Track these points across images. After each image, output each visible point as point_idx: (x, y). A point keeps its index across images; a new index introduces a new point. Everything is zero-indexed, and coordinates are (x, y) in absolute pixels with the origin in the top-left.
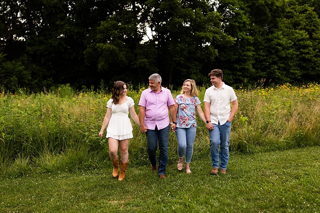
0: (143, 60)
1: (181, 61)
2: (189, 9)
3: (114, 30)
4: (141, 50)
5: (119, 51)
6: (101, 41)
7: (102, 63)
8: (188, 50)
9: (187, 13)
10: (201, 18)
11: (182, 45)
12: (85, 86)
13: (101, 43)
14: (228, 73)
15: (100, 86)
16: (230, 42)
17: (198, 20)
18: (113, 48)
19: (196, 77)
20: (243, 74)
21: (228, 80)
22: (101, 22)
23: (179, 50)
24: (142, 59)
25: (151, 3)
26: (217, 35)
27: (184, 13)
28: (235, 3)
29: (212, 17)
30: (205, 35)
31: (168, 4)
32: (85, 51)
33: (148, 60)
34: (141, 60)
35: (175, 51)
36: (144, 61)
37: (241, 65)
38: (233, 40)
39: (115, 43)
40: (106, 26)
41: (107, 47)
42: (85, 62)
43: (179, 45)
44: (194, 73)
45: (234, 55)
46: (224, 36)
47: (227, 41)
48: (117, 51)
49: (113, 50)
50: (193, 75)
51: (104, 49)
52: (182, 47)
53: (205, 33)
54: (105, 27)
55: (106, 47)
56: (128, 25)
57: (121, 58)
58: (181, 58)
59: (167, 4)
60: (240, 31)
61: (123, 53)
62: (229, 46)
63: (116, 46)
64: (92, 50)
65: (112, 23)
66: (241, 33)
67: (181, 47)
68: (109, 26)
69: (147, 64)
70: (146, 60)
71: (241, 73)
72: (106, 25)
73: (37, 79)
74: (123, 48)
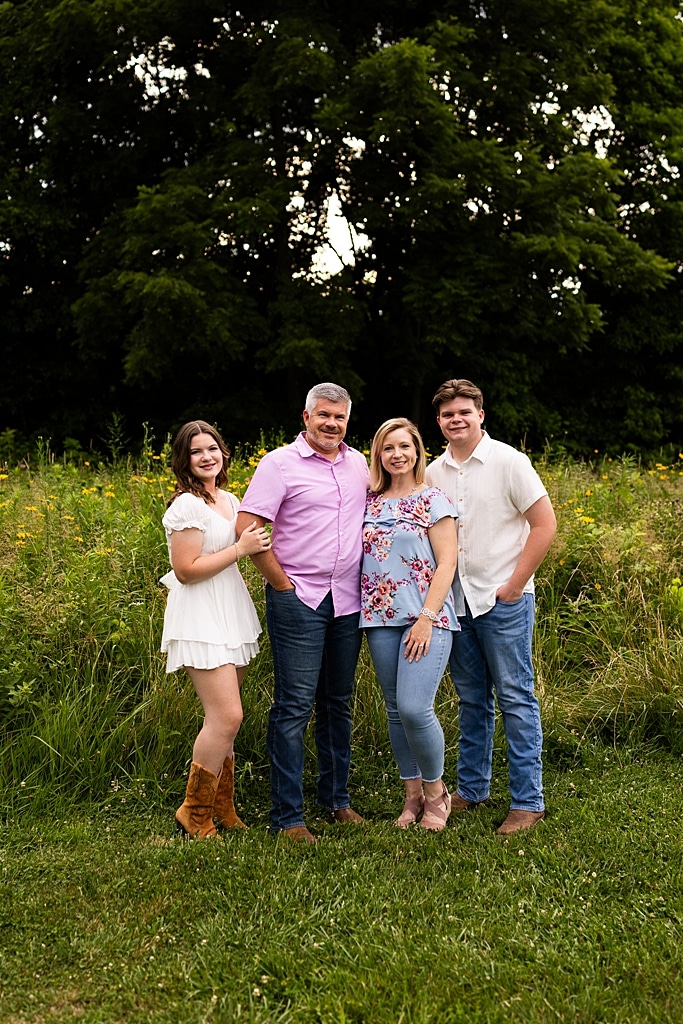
0: (303, 343)
1: (452, 348)
2: (490, 143)
3: (192, 219)
4: (297, 302)
5: (208, 303)
6: (138, 265)
7: (141, 349)
8: (483, 306)
9: (480, 159)
10: (536, 182)
11: (457, 283)
12: (74, 442)
13: (137, 270)
14: (643, 401)
15: (108, 439)
16: (652, 275)
17: (523, 186)
18: (181, 291)
19: (519, 411)
21: (646, 426)
22: (139, 188)
23: (445, 304)
24: (300, 338)
25: (339, 115)
26: (599, 249)
27: (469, 155)
28: (675, 124)
29: (579, 174)
30: (552, 244)
31: (403, 119)
32: (79, 301)
33: (321, 344)
34: (296, 342)
35: (431, 308)
36: (306, 346)
38: (663, 267)
39: (192, 273)
40: (158, 206)
41: (160, 288)
42: (78, 344)
43: (447, 284)
44: (511, 399)
46: (629, 252)
47: (641, 272)
48: (202, 304)
49: (184, 299)
50: (506, 405)
51: (148, 294)
52: (457, 294)
53: (549, 237)
54: (155, 207)
55: (154, 287)
56: (248, 202)
57: (215, 331)
58: (454, 337)
59: (399, 121)
61: (223, 311)
62: (649, 291)
63: (195, 286)
64: (105, 299)
65: (182, 194)
67: (454, 291)
68: (172, 204)
69: (318, 357)
70: (311, 342)
72: (159, 202)
74: (226, 294)
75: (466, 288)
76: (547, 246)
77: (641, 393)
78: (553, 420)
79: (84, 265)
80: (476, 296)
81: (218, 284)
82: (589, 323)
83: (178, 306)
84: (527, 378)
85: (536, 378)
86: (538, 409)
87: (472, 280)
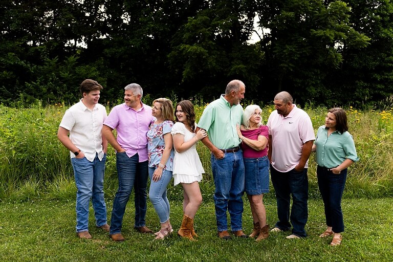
0: (239, 66)
1: (289, 68)
3: (205, 27)
4: (238, 53)
5: (209, 54)
6: (187, 42)
7: (188, 69)
8: (300, 54)
10: (321, 11)
11: (291, 47)
13: (187, 44)
14: (363, 86)
17: (316, 13)
18: (200, 51)
19: (316, 89)
20: (386, 87)
22: (188, 18)
23: (287, 54)
24: (238, 65)
26: (342, 34)
29: (335, 9)
30: (324, 33)
32: (170, 54)
33: (245, 66)
35: (282, 55)
37: (384, 75)
38: (366, 39)
39: (204, 44)
40: (194, 23)
41: (194, 50)
43: (287, 47)
44: (313, 85)
45: (374, 61)
46: (354, 35)
47: (359, 41)
48: (206, 54)
49: (201, 54)
50: (311, 87)
51: (190, 52)
53: (324, 30)
55: (192, 49)
56: (222, 21)
57: (211, 63)
58: (290, 64)
60: (385, 27)
61: (214, 56)
62: (362, 48)
63: (205, 49)
64: (178, 53)
65: (202, 19)
66: (386, 30)
68: (199, 22)
69: (243, 71)
70: (242, 66)
71: (383, 87)
72: (194, 22)
73: (114, 87)
74: (215, 51)
75: (294, 48)
76: (322, 34)
77: (362, 83)
78: (328, 93)
79: (172, 42)
80: (298, 51)
81: (213, 48)
82: (337, 60)
83: (199, 56)
84: (319, 78)
85: (323, 78)
86: (323, 89)
87: (296, 46)
